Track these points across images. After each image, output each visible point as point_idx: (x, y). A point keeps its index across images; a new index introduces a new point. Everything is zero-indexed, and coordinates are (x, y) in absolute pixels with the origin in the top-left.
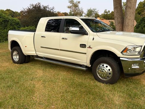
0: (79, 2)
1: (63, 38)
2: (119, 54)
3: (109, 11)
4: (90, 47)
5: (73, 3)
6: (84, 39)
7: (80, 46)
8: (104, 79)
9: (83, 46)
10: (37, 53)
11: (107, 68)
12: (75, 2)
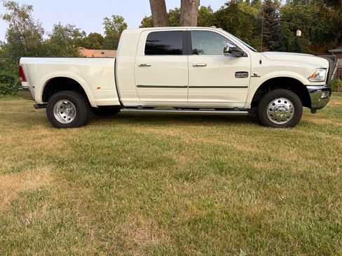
0: (30, 8)
2: (305, 81)
4: (255, 75)
5: (16, 10)
7: (236, 75)
8: (282, 123)
9: (242, 74)
12: (20, 6)
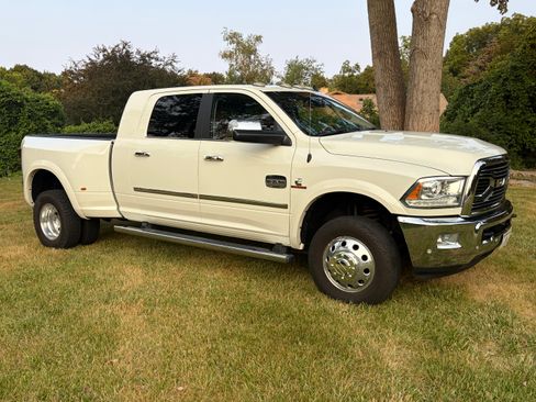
0: (258, 39)
1: (209, 158)
2: (393, 204)
3: (357, 67)
4: (298, 186)
5: (238, 43)
6: (277, 159)
7: (267, 182)
8: (349, 290)
9: (276, 181)
10: (121, 209)
11: (355, 252)
12: (245, 38)
